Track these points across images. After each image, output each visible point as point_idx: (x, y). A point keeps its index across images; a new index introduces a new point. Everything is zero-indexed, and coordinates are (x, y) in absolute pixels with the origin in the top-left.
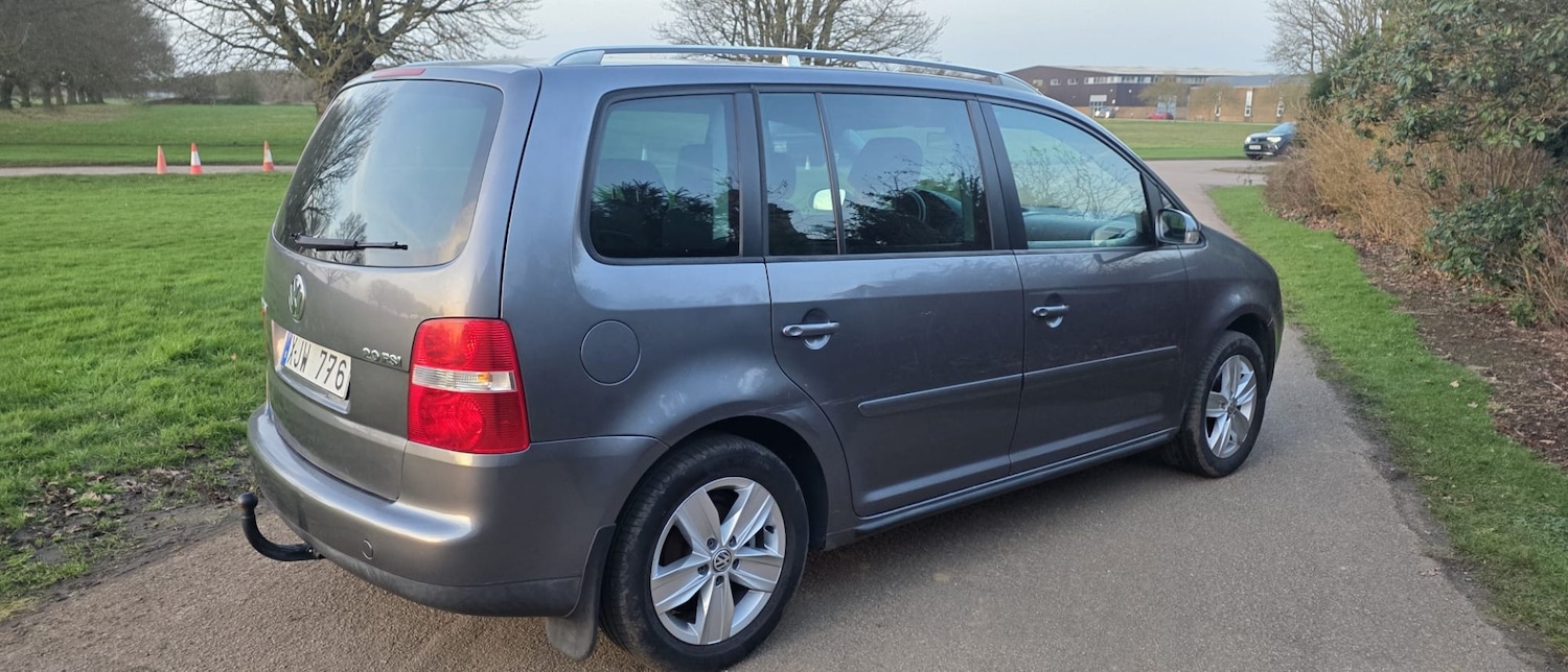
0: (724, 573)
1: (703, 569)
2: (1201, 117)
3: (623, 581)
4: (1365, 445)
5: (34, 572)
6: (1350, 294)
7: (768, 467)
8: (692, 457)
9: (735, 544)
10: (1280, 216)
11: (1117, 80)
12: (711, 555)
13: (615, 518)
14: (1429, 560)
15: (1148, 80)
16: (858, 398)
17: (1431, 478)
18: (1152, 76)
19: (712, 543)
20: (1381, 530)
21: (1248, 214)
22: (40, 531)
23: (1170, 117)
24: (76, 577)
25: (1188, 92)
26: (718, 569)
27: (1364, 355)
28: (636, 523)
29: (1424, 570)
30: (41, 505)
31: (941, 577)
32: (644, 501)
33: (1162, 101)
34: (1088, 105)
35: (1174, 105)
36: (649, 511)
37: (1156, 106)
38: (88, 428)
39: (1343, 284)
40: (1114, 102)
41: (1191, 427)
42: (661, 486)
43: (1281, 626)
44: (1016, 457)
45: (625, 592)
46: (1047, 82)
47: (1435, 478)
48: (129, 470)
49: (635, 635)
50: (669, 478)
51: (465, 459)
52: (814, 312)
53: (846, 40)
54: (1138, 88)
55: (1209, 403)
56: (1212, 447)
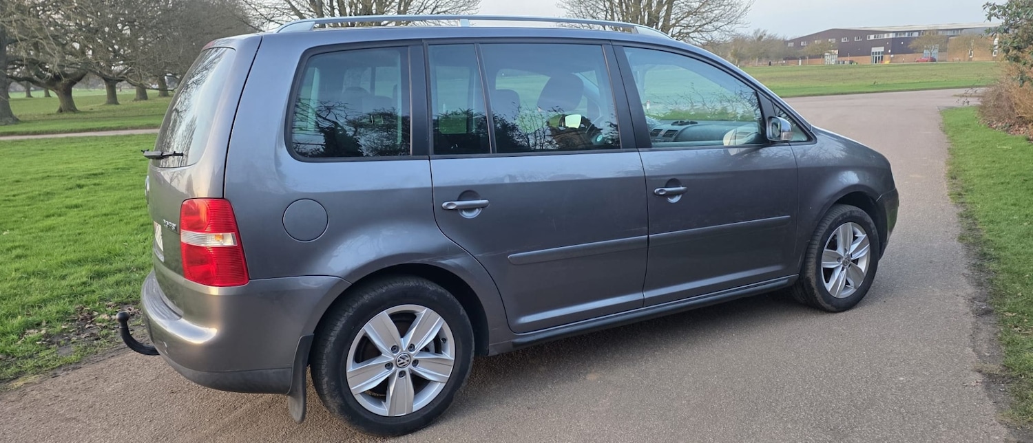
0: (406, 369)
1: (389, 366)
2: (958, 59)
3: (323, 372)
4: (970, 290)
5: (49, 360)
6: (1017, 180)
7: (436, 299)
8: (374, 291)
9: (414, 349)
10: (990, 125)
11: (891, 36)
12: (394, 357)
13: (313, 331)
14: (978, 374)
15: (916, 34)
16: (508, 251)
17: (1010, 314)
18: (919, 31)
19: (395, 349)
20: (949, 352)
21: (965, 126)
22: (67, 336)
23: (933, 60)
24: (71, 364)
25: (947, 41)
26: (400, 366)
27: (1003, 225)
28: (332, 334)
29: (968, 382)
30: (74, 321)
31: (592, 377)
32: (338, 320)
33: (926, 49)
34: (870, 55)
35: (936, 51)
36: (341, 326)
37: (923, 52)
38: (119, 276)
39: (1014, 173)
40: (890, 51)
41: (808, 275)
42: (350, 310)
43: (827, 419)
44: (648, 294)
45: (326, 379)
46: (839, 40)
47: (1014, 314)
48: (133, 301)
49: (335, 408)
50: (356, 305)
51: (214, 291)
52: (468, 193)
53: (682, 19)
54: (908, 40)
55: (823, 256)
56: (829, 290)
